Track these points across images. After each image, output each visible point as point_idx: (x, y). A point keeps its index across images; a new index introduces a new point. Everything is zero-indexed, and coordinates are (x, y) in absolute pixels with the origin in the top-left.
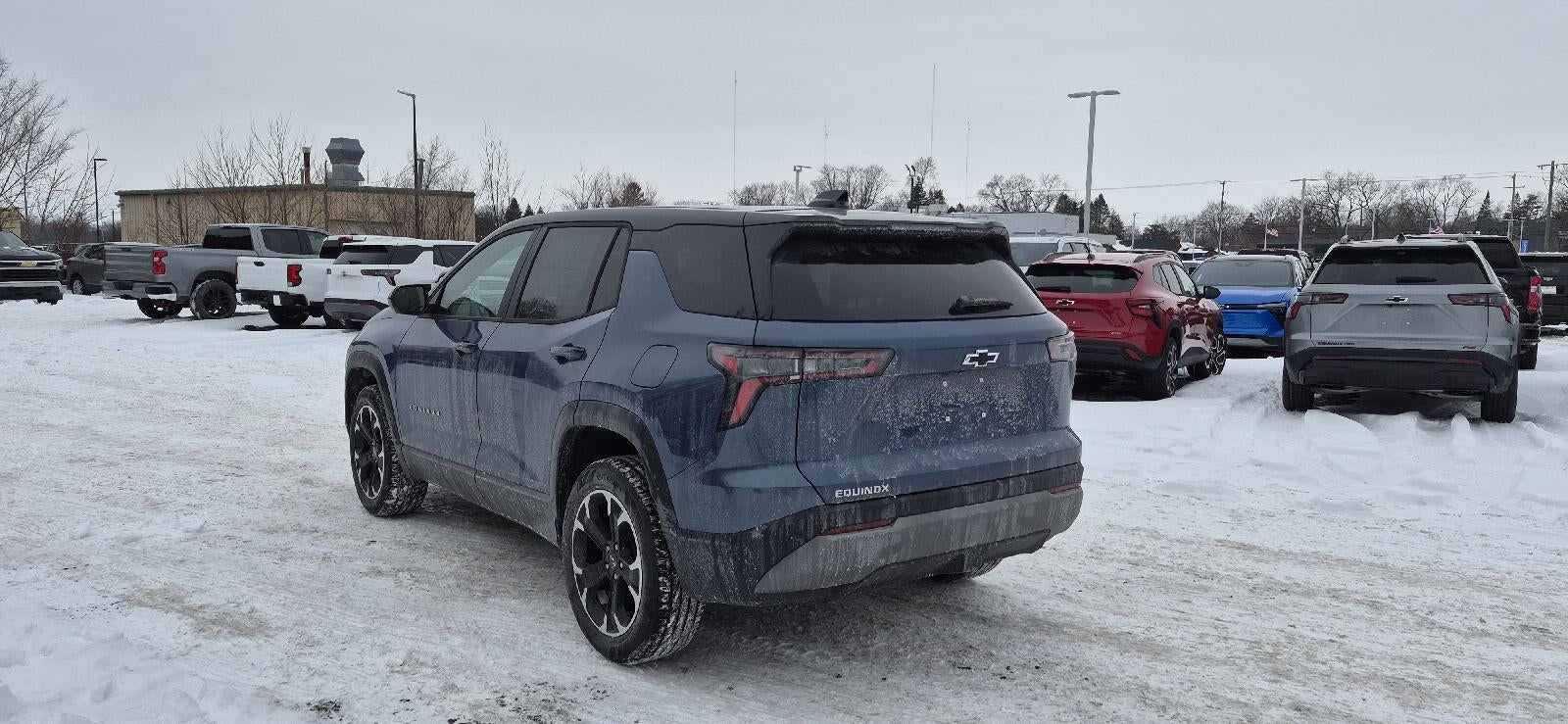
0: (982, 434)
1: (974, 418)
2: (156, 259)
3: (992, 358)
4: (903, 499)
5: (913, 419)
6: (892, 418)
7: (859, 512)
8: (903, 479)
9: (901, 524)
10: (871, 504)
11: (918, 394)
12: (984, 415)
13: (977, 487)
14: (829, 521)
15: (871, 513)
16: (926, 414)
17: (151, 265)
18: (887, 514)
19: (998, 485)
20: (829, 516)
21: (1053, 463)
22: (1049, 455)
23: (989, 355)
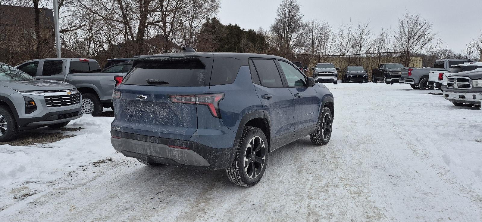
0: (151, 122)
1: (149, 116)
2: (409, 71)
3: (145, 98)
4: (124, 133)
5: (132, 113)
6: (128, 111)
8: (124, 128)
9: (121, 139)
11: (134, 106)
12: (152, 116)
13: (141, 136)
15: (117, 134)
16: (135, 112)
17: (407, 73)
18: (120, 135)
19: (148, 138)
21: (172, 137)
22: (169, 134)
23: (143, 96)
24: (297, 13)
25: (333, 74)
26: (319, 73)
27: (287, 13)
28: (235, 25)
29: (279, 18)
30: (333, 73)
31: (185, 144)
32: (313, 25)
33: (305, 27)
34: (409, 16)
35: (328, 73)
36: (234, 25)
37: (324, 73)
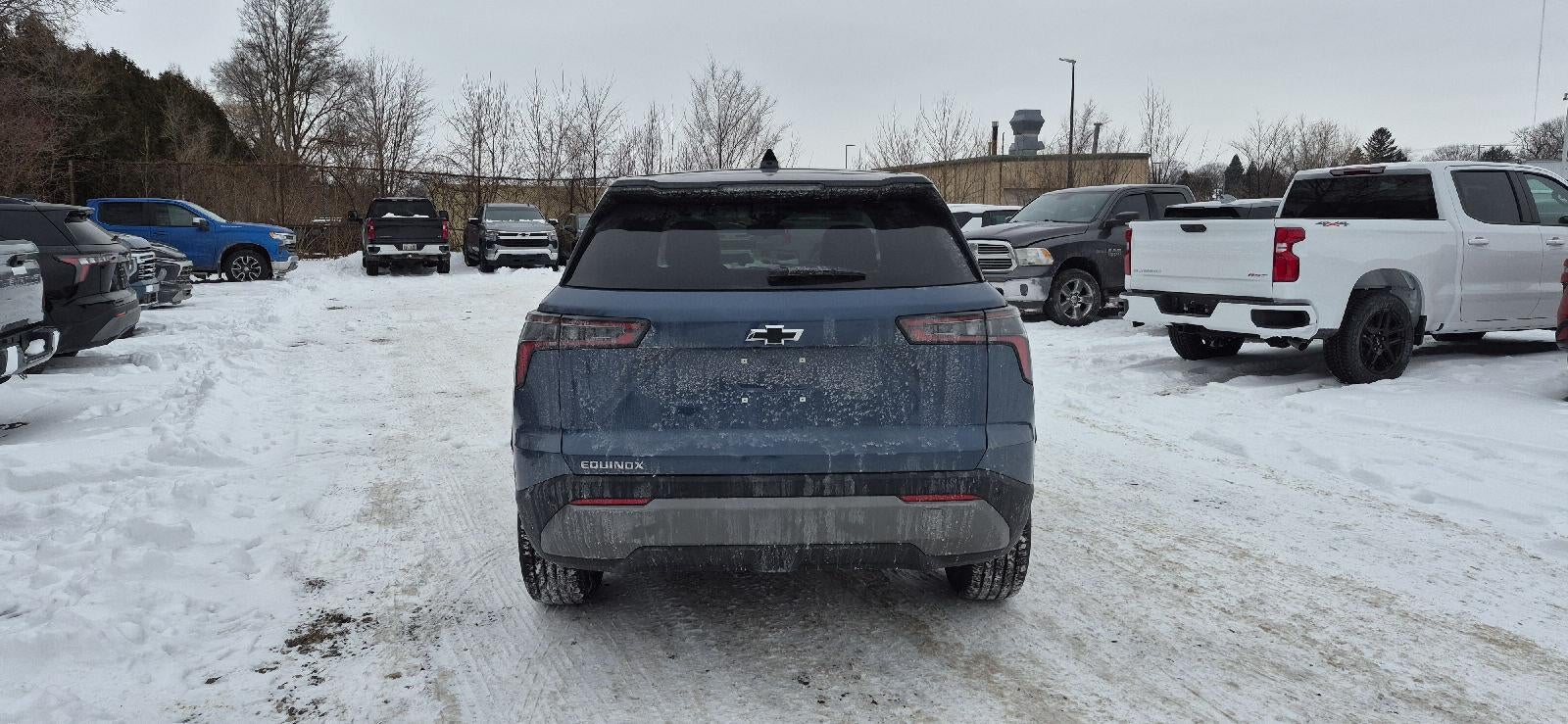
0: (798, 421)
1: (786, 403)
3: (793, 334)
4: (661, 480)
5: (695, 397)
6: (667, 394)
7: (606, 485)
8: (661, 458)
9: (656, 505)
10: (622, 479)
11: (704, 370)
12: (802, 400)
13: (768, 479)
14: (574, 490)
15: (622, 489)
16: (713, 393)
18: (642, 492)
19: (804, 481)
20: (574, 485)
21: (912, 465)
22: (902, 456)
23: (784, 331)
24: (321, 28)
25: (545, 237)
26: (502, 238)
27: (282, 23)
28: (110, 51)
29: (249, 37)
30: (545, 234)
31: (967, 484)
32: (372, 74)
33: (347, 76)
34: (719, 73)
35: (531, 235)
36: (107, 51)
37: (516, 235)
